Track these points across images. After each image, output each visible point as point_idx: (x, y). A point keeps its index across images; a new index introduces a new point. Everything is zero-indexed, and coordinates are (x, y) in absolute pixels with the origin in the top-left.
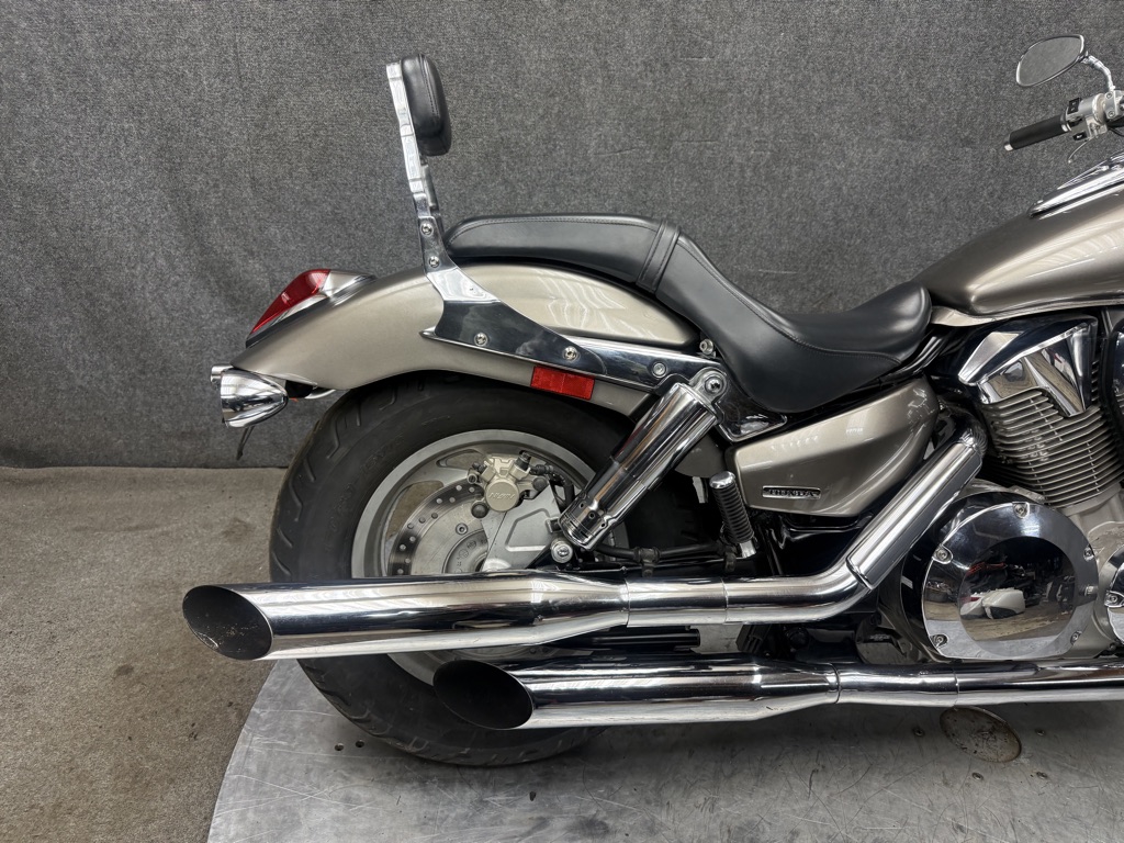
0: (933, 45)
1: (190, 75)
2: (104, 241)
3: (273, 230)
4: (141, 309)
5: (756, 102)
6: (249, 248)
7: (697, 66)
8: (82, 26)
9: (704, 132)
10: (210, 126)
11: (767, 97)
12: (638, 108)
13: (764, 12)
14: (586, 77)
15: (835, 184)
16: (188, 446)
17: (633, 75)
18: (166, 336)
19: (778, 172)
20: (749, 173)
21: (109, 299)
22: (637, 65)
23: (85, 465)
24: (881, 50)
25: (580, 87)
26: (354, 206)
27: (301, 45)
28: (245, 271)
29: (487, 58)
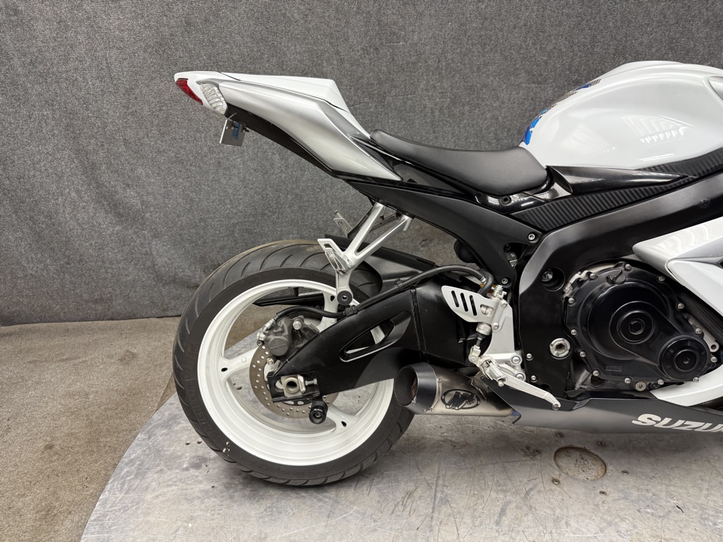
0: (548, 23)
1: (80, 79)
2: (37, 185)
3: (140, 170)
4: (63, 224)
5: (438, 67)
6: (126, 182)
7: (396, 48)
8: (13, 54)
9: (406, 90)
10: (95, 109)
11: (444, 64)
12: (362, 77)
13: (436, 11)
14: (326, 61)
15: (494, 116)
16: (100, 308)
17: (356, 57)
18: (80, 240)
19: (456, 111)
20: (437, 113)
21: (44, 220)
22: (358, 51)
23: (38, 322)
24: (515, 28)
25: (323, 67)
26: (188, 152)
27: (147, 55)
28: (125, 197)
29: (262, 54)
